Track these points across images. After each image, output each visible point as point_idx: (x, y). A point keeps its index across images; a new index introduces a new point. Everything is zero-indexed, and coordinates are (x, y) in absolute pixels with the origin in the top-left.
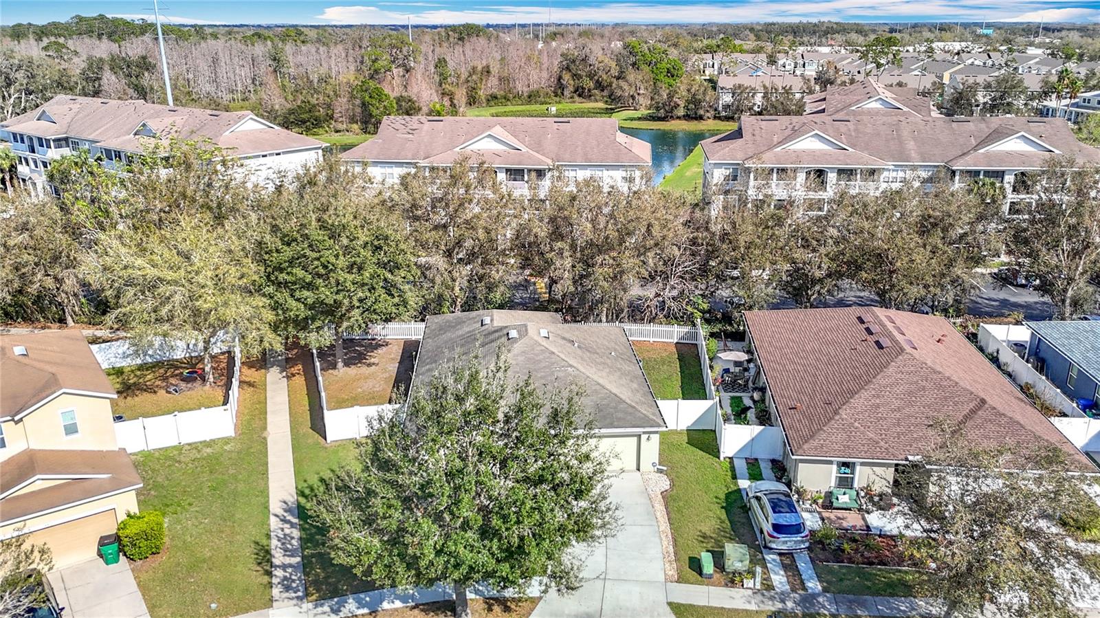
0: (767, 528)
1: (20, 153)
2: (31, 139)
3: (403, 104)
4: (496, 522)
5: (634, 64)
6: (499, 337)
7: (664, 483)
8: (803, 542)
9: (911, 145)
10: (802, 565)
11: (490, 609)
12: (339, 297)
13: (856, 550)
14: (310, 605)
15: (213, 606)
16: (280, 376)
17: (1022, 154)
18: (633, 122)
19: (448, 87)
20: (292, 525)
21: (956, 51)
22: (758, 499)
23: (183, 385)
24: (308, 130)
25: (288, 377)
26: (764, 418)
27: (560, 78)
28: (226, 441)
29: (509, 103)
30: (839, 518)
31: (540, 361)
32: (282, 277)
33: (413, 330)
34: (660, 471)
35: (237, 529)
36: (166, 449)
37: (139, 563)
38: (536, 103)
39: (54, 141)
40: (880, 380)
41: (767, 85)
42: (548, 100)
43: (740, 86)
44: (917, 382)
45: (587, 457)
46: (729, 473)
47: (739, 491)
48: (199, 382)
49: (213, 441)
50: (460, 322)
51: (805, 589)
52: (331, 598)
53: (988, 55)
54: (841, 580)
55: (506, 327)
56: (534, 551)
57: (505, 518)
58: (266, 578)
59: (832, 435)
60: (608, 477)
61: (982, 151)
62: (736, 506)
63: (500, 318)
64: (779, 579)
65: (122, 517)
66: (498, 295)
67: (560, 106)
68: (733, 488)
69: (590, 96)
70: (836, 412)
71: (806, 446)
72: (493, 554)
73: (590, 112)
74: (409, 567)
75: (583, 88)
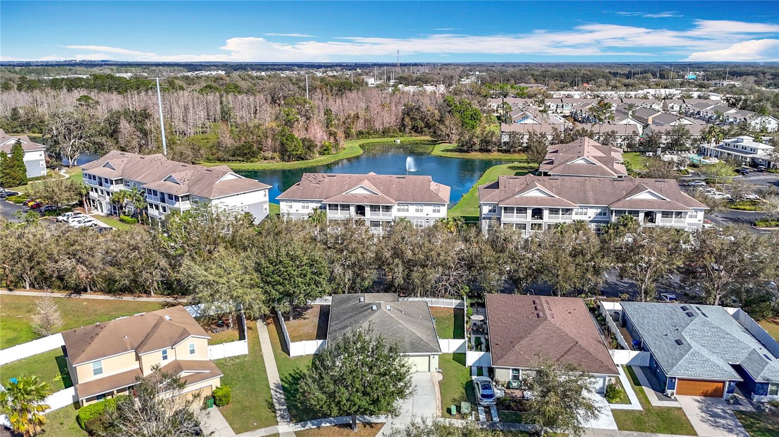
0: (479, 396)
1: (92, 185)
2: (100, 178)
3: (306, 143)
4: (369, 389)
5: (449, 112)
6: (368, 309)
7: (440, 377)
8: (493, 402)
9: (591, 194)
10: (493, 412)
11: (365, 427)
12: (296, 290)
13: (516, 406)
14: (293, 424)
15: (255, 424)
16: (263, 324)
17: (649, 201)
18: (448, 153)
19: (333, 129)
20: (280, 394)
21: (663, 97)
22: (477, 384)
23: (218, 329)
24: (248, 159)
25: (267, 325)
26: (488, 349)
27: (403, 119)
28: (245, 356)
29: (371, 137)
30: (512, 393)
31: (386, 321)
32: (269, 279)
33: (327, 300)
34: (439, 372)
35: (258, 395)
36: (219, 360)
37: (221, 407)
38: (387, 136)
39: (115, 181)
40: (535, 332)
41: (531, 131)
42: (395, 134)
43: (513, 132)
44: (550, 334)
45: (403, 366)
46: (469, 373)
47: (472, 381)
48: (225, 327)
49: (238, 356)
50: (349, 299)
51: (492, 420)
52: (301, 422)
53: (683, 101)
54: (508, 417)
55: (371, 304)
56: (383, 400)
57: (372, 388)
58: (274, 414)
59: (511, 357)
60: (411, 374)
61: (628, 199)
62: (470, 387)
63: (367, 298)
64: (482, 417)
65: (214, 389)
66: (367, 283)
67: (403, 139)
68: (470, 379)
69: (422, 132)
70: (513, 347)
71: (498, 362)
72: (367, 402)
73: (421, 143)
74: (336, 405)
75: (417, 126)
